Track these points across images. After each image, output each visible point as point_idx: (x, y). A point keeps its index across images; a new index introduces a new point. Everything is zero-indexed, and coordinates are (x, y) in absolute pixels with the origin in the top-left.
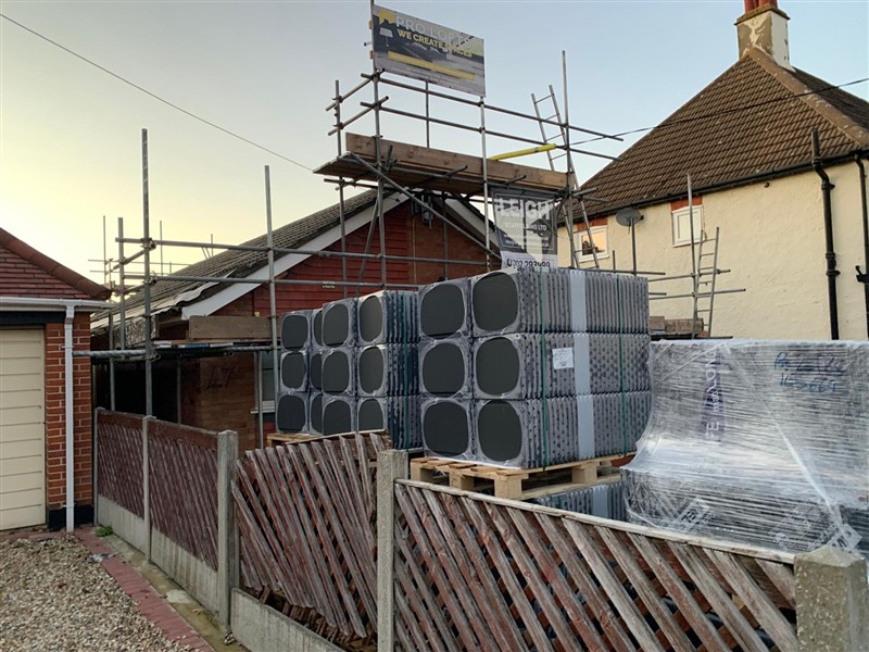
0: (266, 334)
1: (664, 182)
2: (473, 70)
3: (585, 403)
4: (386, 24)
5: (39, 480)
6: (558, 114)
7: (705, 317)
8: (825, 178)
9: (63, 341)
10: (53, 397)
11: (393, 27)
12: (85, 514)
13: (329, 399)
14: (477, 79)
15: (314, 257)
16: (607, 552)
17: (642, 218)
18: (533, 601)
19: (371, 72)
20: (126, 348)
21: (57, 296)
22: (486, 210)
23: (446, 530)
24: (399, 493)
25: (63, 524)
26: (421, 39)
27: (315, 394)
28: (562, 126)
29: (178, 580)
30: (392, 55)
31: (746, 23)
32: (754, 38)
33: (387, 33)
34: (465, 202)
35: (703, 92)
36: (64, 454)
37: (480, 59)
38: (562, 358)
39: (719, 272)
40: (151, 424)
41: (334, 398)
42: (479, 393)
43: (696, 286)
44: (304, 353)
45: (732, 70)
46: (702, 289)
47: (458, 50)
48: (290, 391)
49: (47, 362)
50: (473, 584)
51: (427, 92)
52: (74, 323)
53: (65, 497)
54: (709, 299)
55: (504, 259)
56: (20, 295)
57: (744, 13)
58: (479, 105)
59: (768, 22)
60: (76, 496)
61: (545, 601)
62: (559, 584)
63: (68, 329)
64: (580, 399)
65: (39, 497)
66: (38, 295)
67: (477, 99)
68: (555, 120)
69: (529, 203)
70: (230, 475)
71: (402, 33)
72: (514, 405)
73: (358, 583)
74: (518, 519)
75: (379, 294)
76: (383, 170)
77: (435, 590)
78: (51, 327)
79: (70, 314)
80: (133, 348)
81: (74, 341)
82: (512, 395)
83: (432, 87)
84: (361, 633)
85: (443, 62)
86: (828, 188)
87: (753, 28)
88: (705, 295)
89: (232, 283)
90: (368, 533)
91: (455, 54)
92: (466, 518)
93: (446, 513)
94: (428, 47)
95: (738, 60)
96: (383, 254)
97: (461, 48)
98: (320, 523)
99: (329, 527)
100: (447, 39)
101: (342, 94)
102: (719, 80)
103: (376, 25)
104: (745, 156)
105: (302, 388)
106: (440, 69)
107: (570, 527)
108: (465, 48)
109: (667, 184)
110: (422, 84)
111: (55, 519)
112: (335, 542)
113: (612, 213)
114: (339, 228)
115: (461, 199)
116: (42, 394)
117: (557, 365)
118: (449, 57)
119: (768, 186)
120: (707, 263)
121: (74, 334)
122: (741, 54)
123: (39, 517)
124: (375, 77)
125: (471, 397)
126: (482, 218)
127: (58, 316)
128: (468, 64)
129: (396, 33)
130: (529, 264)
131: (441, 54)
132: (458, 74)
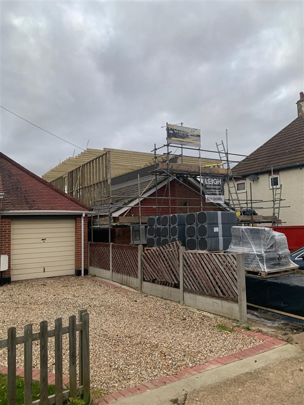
0: (138, 221)
1: (266, 165)
3: (221, 238)
4: (171, 129)
5: (73, 262)
6: (224, 150)
7: (277, 215)
9: (81, 223)
11: (173, 130)
12: (86, 272)
13: (163, 238)
14: (198, 142)
15: (145, 199)
16: (218, 258)
17: (258, 178)
18: (208, 268)
19: (166, 144)
20: (99, 225)
21: (81, 210)
22: (200, 180)
23: (193, 259)
24: (184, 254)
25: (81, 275)
26: (181, 132)
27: (157, 237)
28: (226, 154)
29: (123, 283)
31: (301, 103)
32: (303, 109)
33: (171, 132)
34: (195, 178)
35: (283, 130)
36: (81, 255)
37: (199, 136)
38: (216, 230)
39: (282, 200)
41: (164, 238)
42: (199, 237)
43: (274, 205)
44: (154, 227)
45: (294, 121)
46: (277, 206)
47: (192, 134)
48: (151, 237)
49: (76, 229)
50: (198, 267)
51: (182, 148)
52: (85, 218)
53: (81, 267)
54: (278, 209)
55: (206, 197)
57: (299, 99)
58: (199, 150)
60: (84, 266)
61: (209, 267)
62: (211, 264)
63: (83, 219)
64: (220, 238)
65: (73, 267)
66: (76, 210)
67: (198, 148)
68: (224, 152)
69: (215, 179)
70: (141, 255)
71: (175, 131)
72: (206, 239)
73: (175, 273)
74: (205, 255)
75: (176, 214)
76: (170, 173)
77: (191, 270)
78: (78, 219)
79: (84, 215)
80: (102, 225)
82: (205, 237)
83: (183, 146)
84: (176, 282)
85: (188, 138)
87: (303, 105)
88: (277, 208)
89: (123, 207)
90: (177, 261)
92: (197, 257)
93: (193, 256)
95: (297, 117)
96: (170, 197)
98: (166, 263)
99: (168, 263)
100: (189, 131)
101: (157, 148)
102: (290, 125)
103: (168, 130)
104: (294, 157)
105: (154, 236)
106: (186, 141)
107: (213, 255)
108: (196, 133)
109: (267, 167)
110: (181, 146)
111: (78, 273)
112: (170, 266)
113: (248, 176)
114: (155, 188)
115: (193, 178)
116: (74, 238)
117: (215, 231)
118: (190, 136)
119: (301, 169)
120: (278, 197)
121: (84, 221)
122: (298, 115)
123: (73, 272)
124: (168, 145)
125: (197, 237)
126: (199, 182)
127: (80, 216)
128: (196, 138)
129: (174, 132)
130: (214, 199)
131: (187, 136)
132: (192, 142)
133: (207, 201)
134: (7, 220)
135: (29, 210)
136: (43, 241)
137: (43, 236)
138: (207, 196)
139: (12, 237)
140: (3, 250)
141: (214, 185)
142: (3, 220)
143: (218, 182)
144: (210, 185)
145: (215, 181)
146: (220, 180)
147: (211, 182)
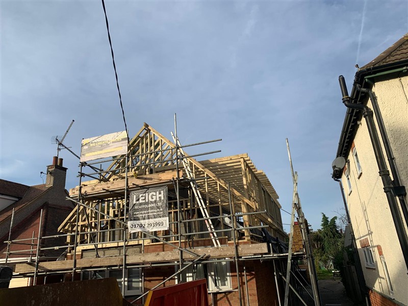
2: (122, 145)
4: (86, 145)
8: (366, 107)
11: (88, 144)
14: (124, 148)
26: (99, 144)
30: (87, 155)
55: (129, 225)
69: (152, 193)
85: (107, 148)
86: (367, 114)
91: (113, 142)
94: (102, 145)
97: (117, 138)
100: (110, 138)
118: (110, 145)
128: (119, 144)
129: (89, 146)
130: (150, 225)
131: (107, 145)
132: (115, 149)
141: (149, 203)
143: (158, 196)
144: (141, 204)
145: (153, 195)
146: (162, 192)
147: (145, 199)
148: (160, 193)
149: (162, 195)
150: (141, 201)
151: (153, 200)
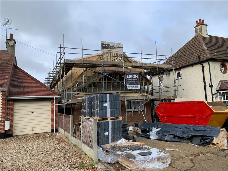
4: (104, 44)
5: (50, 125)
8: (202, 65)
9: (53, 103)
10: (52, 112)
11: (105, 44)
12: (57, 130)
17: (170, 73)
21: (53, 96)
25: (54, 132)
26: (110, 46)
30: (105, 49)
31: (197, 27)
32: (198, 31)
33: (104, 46)
37: (122, 47)
38: (105, 105)
39: (179, 86)
40: (64, 115)
43: (175, 89)
47: (118, 47)
49: (51, 106)
52: (55, 100)
56: (48, 96)
57: (196, 25)
59: (201, 27)
60: (55, 127)
63: (54, 101)
65: (50, 128)
66: (50, 96)
71: (107, 45)
79: (54, 98)
81: (55, 102)
85: (115, 49)
86: (203, 67)
87: (198, 29)
91: (117, 47)
94: (112, 47)
96: (104, 87)
97: (118, 46)
100: (115, 45)
103: (102, 44)
108: (120, 46)
111: (52, 131)
113: (164, 72)
116: (50, 111)
121: (55, 101)
122: (196, 34)
123: (50, 131)
127: (53, 99)
128: (120, 49)
129: (105, 45)
130: (133, 87)
131: (114, 48)
132: (118, 51)
133: (128, 88)
134: (11, 102)
135: (23, 96)
136: (32, 113)
137: (33, 111)
138: (127, 85)
139: (14, 111)
140: (8, 118)
141: (133, 79)
142: (9, 102)
143: (136, 77)
144: (130, 79)
145: (134, 76)
146: (137, 75)
147: (131, 77)
148: (136, 76)
149: (137, 77)
150: (130, 78)
151: (134, 78)
